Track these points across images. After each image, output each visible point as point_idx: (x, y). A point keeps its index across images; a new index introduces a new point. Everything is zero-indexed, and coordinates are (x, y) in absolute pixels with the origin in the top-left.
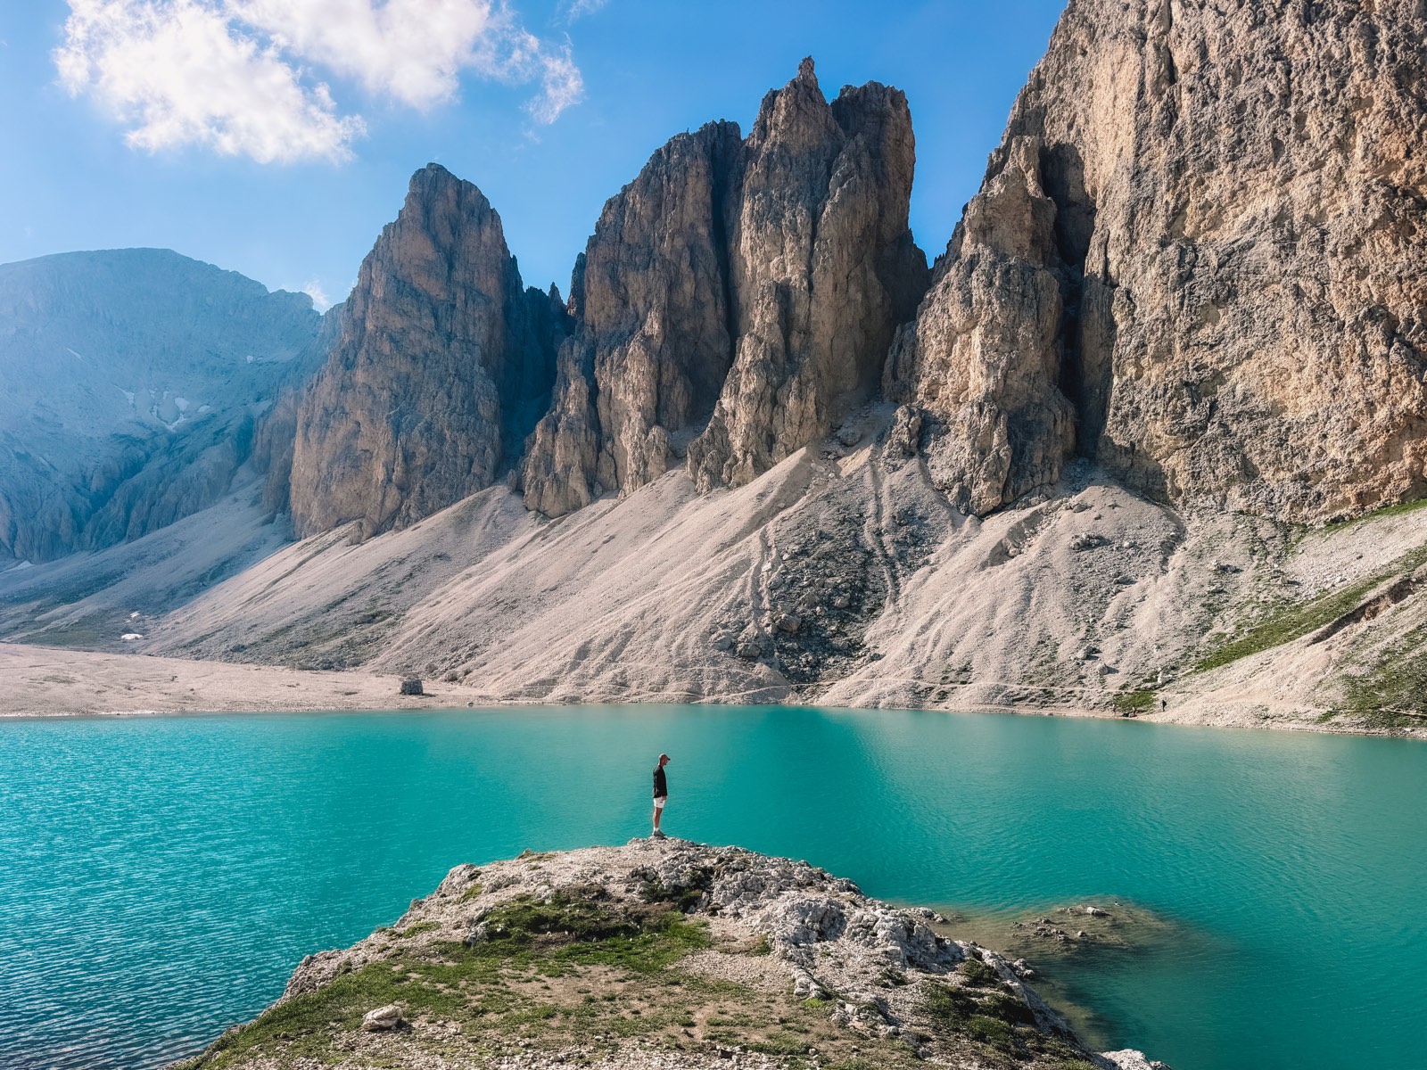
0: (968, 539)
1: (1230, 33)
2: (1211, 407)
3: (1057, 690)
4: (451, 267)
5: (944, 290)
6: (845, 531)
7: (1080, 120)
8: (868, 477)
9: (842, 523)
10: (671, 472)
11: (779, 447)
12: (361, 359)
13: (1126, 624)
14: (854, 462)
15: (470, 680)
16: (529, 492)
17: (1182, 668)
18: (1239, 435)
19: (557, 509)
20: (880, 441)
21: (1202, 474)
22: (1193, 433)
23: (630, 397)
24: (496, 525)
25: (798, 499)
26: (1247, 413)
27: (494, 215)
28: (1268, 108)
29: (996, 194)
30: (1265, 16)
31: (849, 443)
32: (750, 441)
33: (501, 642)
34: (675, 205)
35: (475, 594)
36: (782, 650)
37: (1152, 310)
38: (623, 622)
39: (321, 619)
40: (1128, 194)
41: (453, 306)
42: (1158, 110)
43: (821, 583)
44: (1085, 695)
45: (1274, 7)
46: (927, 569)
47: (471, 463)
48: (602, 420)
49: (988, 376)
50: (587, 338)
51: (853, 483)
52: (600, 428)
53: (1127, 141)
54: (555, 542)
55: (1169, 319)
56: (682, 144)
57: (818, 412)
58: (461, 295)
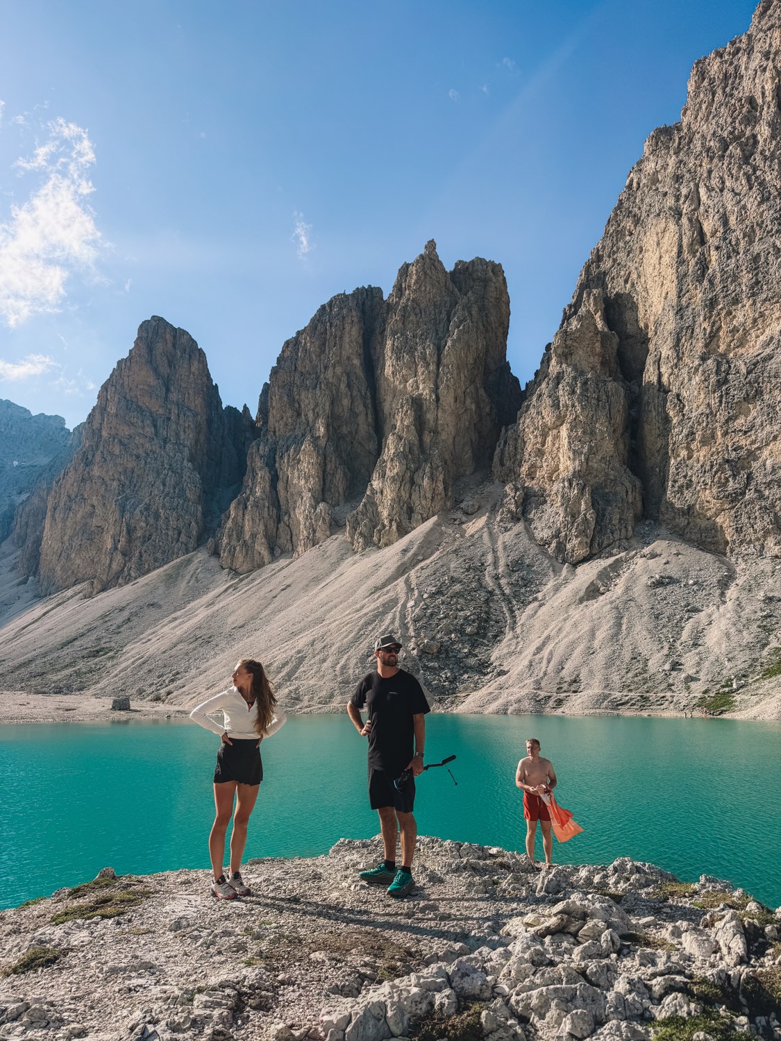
0: (566, 581)
1: (744, 207)
2: (748, 478)
3: (652, 696)
4: (168, 390)
5: (538, 399)
6: (471, 576)
7: (634, 276)
8: (486, 536)
9: (468, 570)
10: (334, 537)
11: (416, 516)
12: (98, 458)
13: (699, 643)
14: (475, 526)
15: (171, 699)
16: (224, 555)
17: (751, 676)
18: (771, 498)
19: (245, 567)
20: (493, 510)
21: (744, 529)
22: (735, 498)
23: (303, 482)
24: (197, 581)
25: (432, 553)
26: (776, 481)
27: (201, 354)
28: (777, 258)
29: (574, 329)
30: (770, 194)
31: (469, 512)
32: (394, 512)
33: (198, 668)
34: (335, 344)
35: (179, 632)
36: (426, 668)
37: (698, 407)
38: (297, 649)
39: (56, 655)
40: (674, 325)
41: (169, 419)
42: (694, 264)
43: (455, 615)
44: (675, 699)
45: (776, 188)
46: (536, 604)
47: (180, 533)
48: (281, 500)
49: (574, 460)
50: (270, 440)
51: (475, 541)
52: (279, 506)
53: (671, 287)
54: (243, 590)
55: (711, 413)
56: (340, 301)
57: (445, 489)
58: (175, 410)
